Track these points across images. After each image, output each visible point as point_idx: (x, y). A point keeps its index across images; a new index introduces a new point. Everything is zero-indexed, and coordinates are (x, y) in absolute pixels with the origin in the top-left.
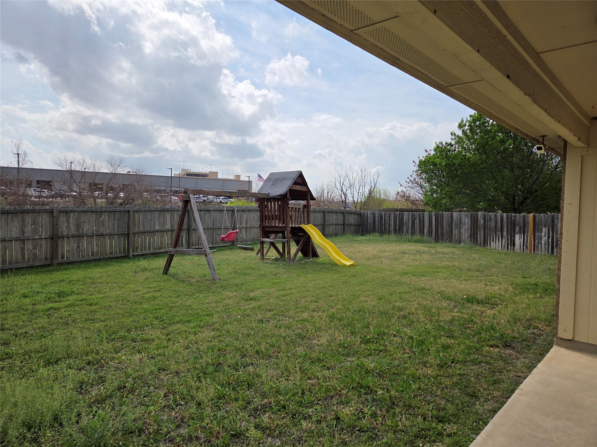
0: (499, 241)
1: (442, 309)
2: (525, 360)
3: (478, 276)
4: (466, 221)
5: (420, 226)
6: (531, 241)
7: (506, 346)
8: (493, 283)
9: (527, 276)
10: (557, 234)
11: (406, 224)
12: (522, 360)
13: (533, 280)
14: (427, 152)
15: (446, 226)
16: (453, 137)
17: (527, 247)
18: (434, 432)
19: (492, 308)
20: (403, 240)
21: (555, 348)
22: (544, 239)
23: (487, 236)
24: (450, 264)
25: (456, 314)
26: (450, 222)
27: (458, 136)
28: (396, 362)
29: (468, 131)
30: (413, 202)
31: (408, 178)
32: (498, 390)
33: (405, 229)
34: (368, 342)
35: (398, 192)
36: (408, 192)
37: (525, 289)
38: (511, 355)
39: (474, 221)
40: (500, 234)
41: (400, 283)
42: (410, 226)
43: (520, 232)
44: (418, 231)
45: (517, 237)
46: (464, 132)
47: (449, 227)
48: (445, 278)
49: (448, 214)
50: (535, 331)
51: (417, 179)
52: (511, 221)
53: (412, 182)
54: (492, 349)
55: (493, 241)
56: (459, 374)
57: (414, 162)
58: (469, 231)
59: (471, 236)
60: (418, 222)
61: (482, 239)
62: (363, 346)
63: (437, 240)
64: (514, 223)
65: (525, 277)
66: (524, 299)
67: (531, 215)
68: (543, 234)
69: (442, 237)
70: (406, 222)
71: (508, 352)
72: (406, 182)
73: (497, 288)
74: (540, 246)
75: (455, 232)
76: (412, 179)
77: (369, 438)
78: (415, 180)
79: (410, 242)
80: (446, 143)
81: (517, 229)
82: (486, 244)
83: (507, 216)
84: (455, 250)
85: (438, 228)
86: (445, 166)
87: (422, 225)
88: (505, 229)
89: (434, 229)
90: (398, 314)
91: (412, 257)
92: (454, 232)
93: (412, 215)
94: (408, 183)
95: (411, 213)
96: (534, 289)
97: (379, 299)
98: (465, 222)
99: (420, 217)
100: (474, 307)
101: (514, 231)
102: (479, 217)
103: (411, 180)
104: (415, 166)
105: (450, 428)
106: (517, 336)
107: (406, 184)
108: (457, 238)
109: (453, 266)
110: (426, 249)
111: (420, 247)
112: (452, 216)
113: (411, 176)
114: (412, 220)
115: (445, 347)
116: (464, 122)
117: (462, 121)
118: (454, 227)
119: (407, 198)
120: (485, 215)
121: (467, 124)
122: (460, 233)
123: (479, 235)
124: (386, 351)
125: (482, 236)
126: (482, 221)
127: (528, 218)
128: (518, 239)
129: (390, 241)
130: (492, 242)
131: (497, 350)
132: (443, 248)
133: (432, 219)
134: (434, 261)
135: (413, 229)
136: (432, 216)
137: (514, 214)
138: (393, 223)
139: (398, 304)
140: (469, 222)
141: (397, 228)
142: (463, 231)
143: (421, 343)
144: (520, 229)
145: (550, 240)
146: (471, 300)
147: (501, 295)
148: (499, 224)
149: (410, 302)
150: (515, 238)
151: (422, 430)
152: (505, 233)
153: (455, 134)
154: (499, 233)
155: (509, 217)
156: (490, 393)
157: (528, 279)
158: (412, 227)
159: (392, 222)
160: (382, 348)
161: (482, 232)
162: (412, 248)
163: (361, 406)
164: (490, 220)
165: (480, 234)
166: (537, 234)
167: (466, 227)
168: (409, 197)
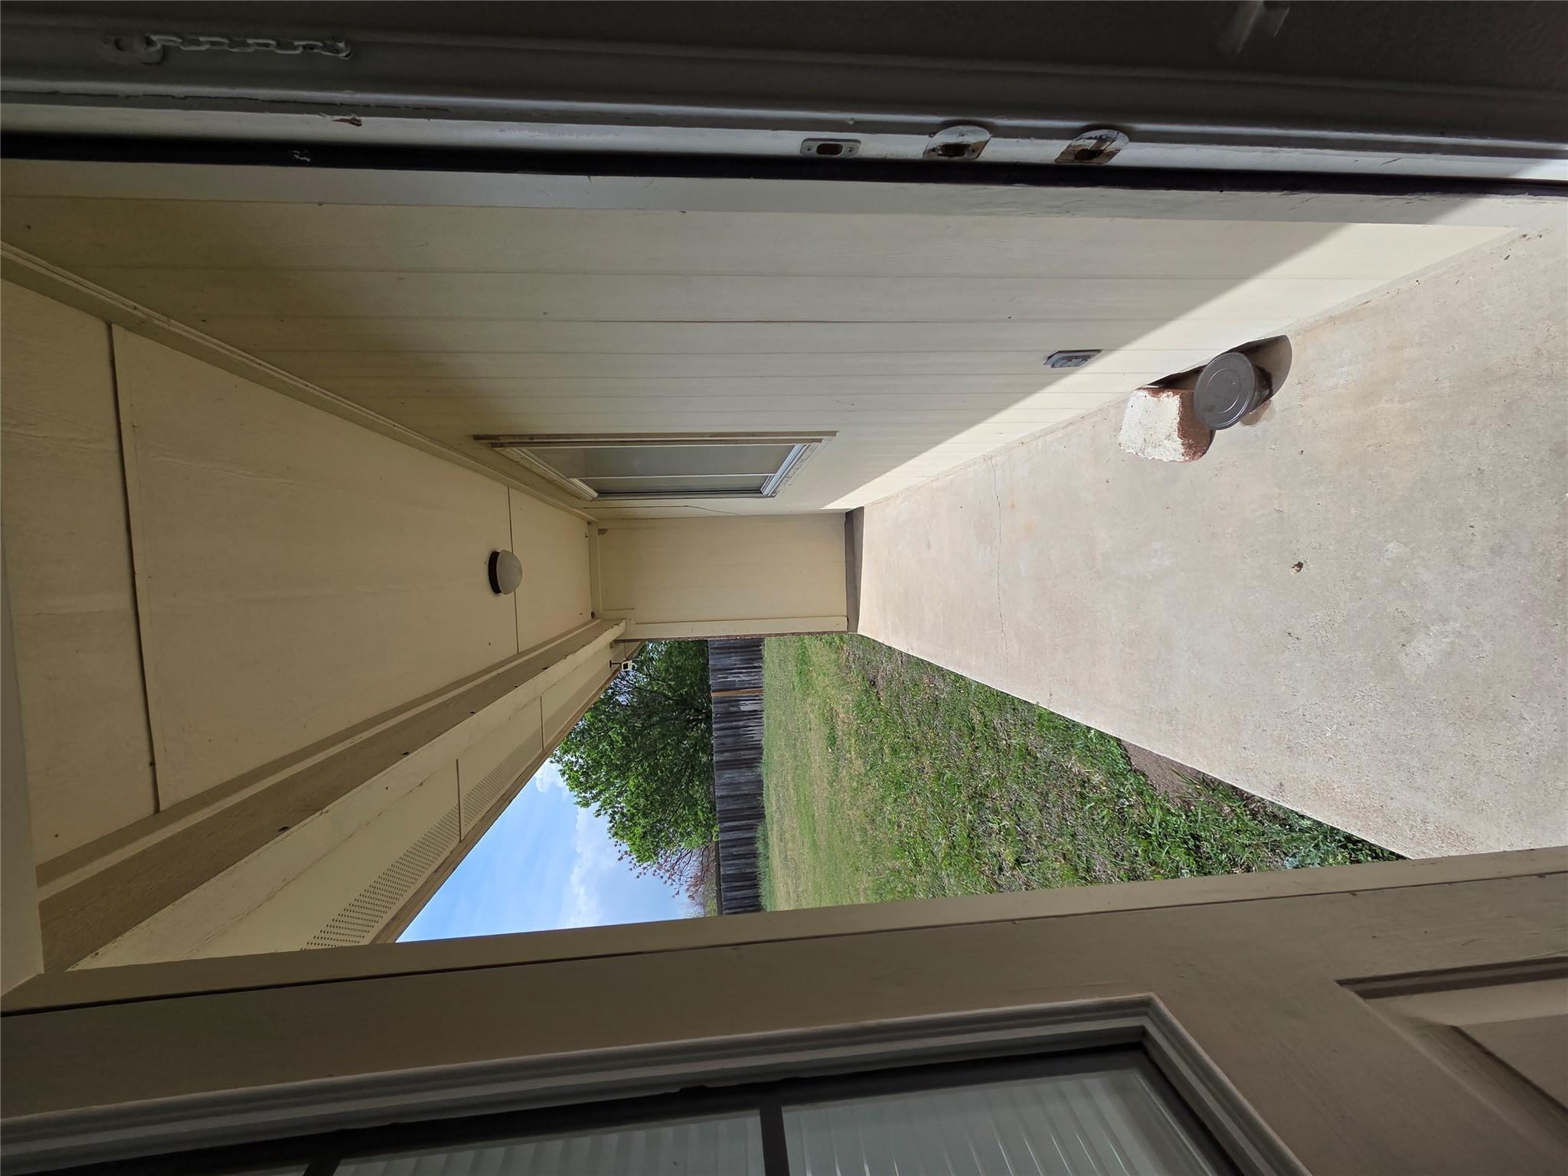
0: (752, 730)
1: (851, 775)
2: (884, 661)
3: (802, 743)
4: (728, 775)
5: (741, 846)
6: (748, 692)
7: (873, 684)
8: (807, 721)
9: (792, 687)
10: (735, 664)
11: (740, 869)
12: (884, 665)
13: (796, 679)
14: (622, 858)
15: (737, 804)
16: (603, 812)
17: (757, 696)
18: (985, 731)
19: (837, 714)
20: (767, 869)
21: (860, 632)
22: (743, 677)
23: (747, 745)
24: (792, 785)
25: (853, 753)
26: (731, 799)
27: (601, 806)
28: (930, 810)
29: (594, 792)
30: (704, 869)
31: (666, 882)
32: (921, 679)
33: (748, 870)
34: (917, 863)
35: (690, 896)
36: (689, 880)
37: (807, 685)
38: (883, 678)
39: (725, 765)
40: (742, 729)
41: (829, 848)
42: (743, 861)
43: (738, 706)
44: (750, 847)
45: (743, 708)
46: (595, 798)
47: (738, 800)
48: (811, 784)
49: (719, 804)
50: (851, 659)
51: (667, 868)
52: (722, 718)
53: (672, 875)
54: (882, 699)
55: (753, 737)
56: (919, 725)
57: (638, 877)
58: (742, 770)
59: (749, 767)
60: (735, 849)
61: (753, 752)
62: (924, 868)
63: (761, 816)
64: (725, 714)
65: (794, 688)
66: (820, 681)
67: (713, 695)
68: (737, 679)
69: (755, 808)
70: (736, 869)
71: (880, 681)
72: (672, 884)
73: (812, 716)
74: (753, 682)
75: (745, 790)
76: (668, 875)
77: (1022, 809)
78: (668, 871)
79: (768, 858)
80: (611, 822)
81: (734, 709)
82: (758, 746)
83: (715, 723)
84: (772, 786)
85: (742, 816)
86: (646, 818)
87: (740, 842)
88: (735, 723)
89: (744, 822)
90: (871, 832)
91: (790, 844)
92: (746, 792)
93: (723, 861)
94: (674, 881)
95: (721, 863)
96: (806, 675)
97: (857, 870)
98: (729, 777)
99: (726, 847)
100: (840, 733)
101: (736, 712)
102: (722, 759)
103: (669, 878)
104: (645, 874)
105: (977, 718)
106: (860, 676)
107: (674, 886)
108: (754, 787)
109: (793, 780)
110: (775, 827)
111: (774, 839)
112: (721, 797)
113: (662, 877)
114: (733, 860)
115: (894, 751)
116: (580, 799)
117: (578, 803)
118: (739, 793)
119: (699, 880)
120: (716, 752)
121: (583, 794)
122: (746, 783)
123: (747, 757)
124: (921, 831)
125: (748, 752)
126: (726, 754)
127: (717, 698)
128: (746, 707)
129: (772, 892)
130: (755, 739)
131: (881, 693)
132: (772, 804)
133: (729, 827)
134: (790, 810)
135: (748, 856)
136: (725, 827)
137: (713, 715)
138: (741, 892)
139: (858, 839)
140: (729, 771)
141: (748, 883)
142: (743, 779)
143: (899, 786)
144: (733, 706)
145: (744, 671)
146: (832, 740)
147: (819, 708)
148: (728, 732)
149: (851, 822)
150: (745, 711)
151: (988, 746)
152: (741, 723)
153: (599, 810)
154: (741, 731)
155: (718, 720)
156: (929, 686)
157: (796, 684)
158: (745, 858)
159: (739, 894)
160: (919, 839)
161: (742, 753)
162: (776, 849)
163: (994, 835)
164: (723, 744)
165: (745, 755)
166: (737, 686)
167: (736, 775)
168: (696, 877)
